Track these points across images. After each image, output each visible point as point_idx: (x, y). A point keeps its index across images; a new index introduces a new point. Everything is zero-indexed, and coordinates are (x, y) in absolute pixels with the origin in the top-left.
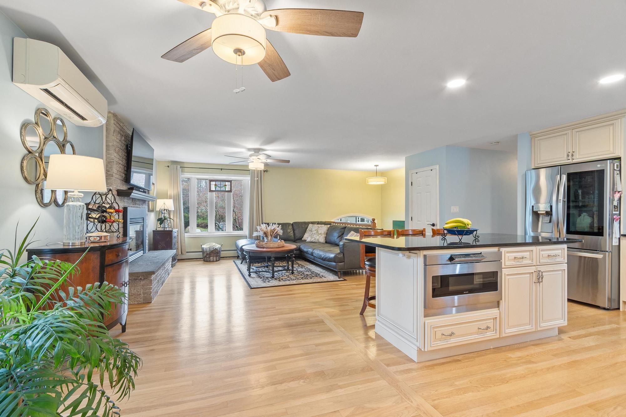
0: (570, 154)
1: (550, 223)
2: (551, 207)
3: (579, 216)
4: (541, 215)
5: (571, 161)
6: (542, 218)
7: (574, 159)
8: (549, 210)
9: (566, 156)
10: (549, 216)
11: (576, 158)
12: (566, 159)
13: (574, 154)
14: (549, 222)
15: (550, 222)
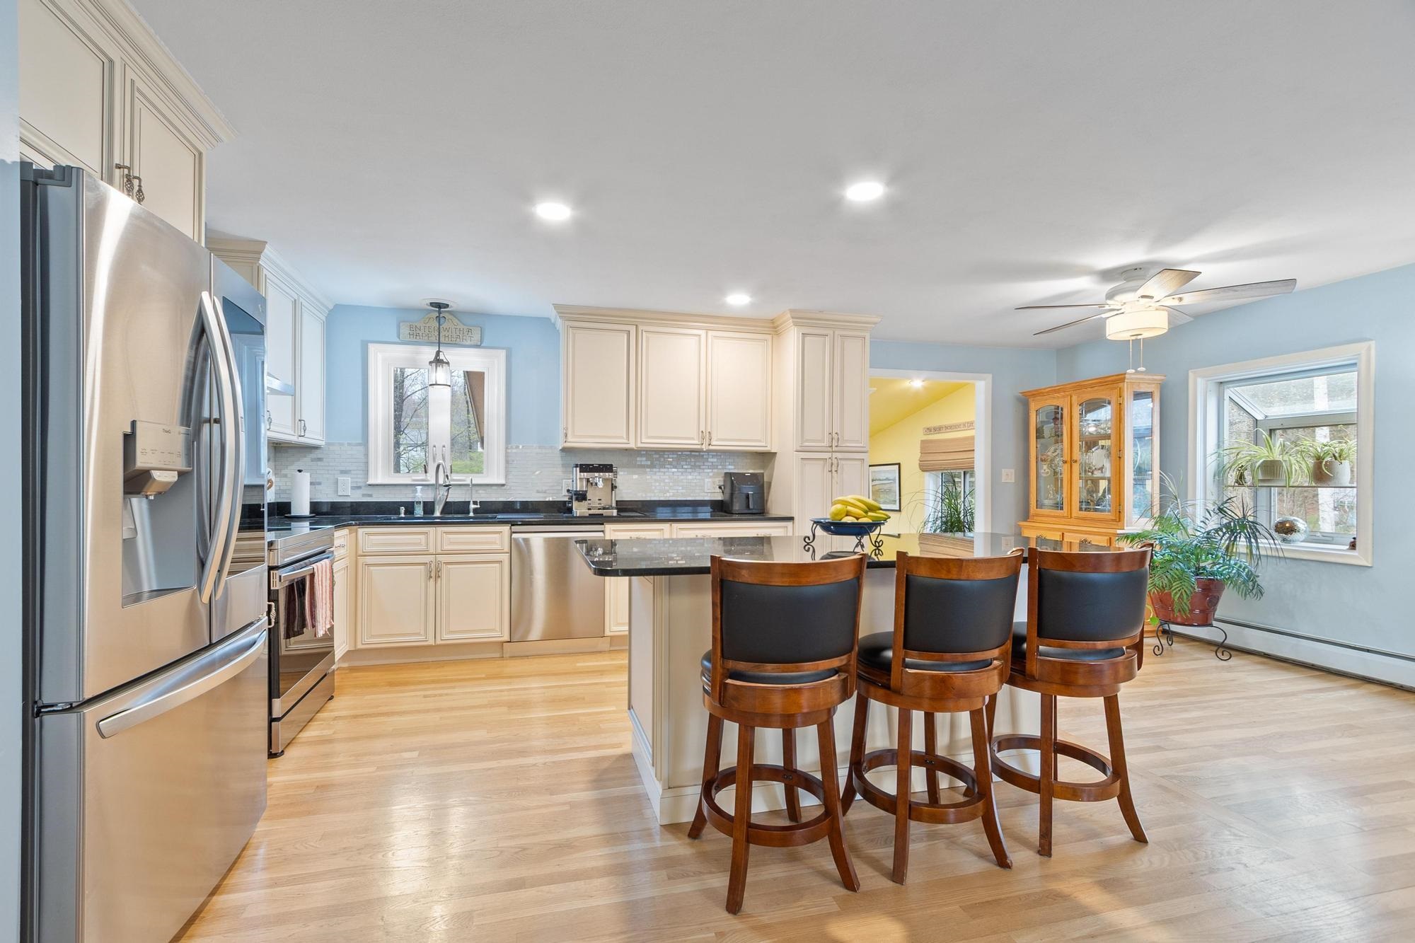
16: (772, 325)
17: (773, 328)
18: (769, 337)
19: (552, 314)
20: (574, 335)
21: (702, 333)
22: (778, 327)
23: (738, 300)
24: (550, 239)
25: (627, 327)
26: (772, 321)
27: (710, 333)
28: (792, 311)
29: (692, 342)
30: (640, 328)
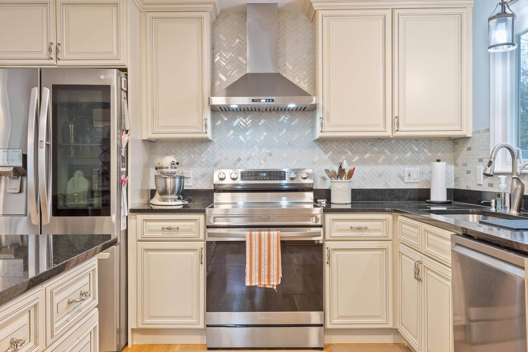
0: (53, 47)
1: (20, 194)
2: (25, 157)
3: (69, 179)
4: (4, 175)
5: (55, 64)
6: (6, 183)
7: (59, 59)
8: (19, 164)
9: (45, 50)
10: (18, 177)
11: (63, 57)
12: (46, 57)
13: (60, 48)
14: (18, 191)
15: (21, 191)
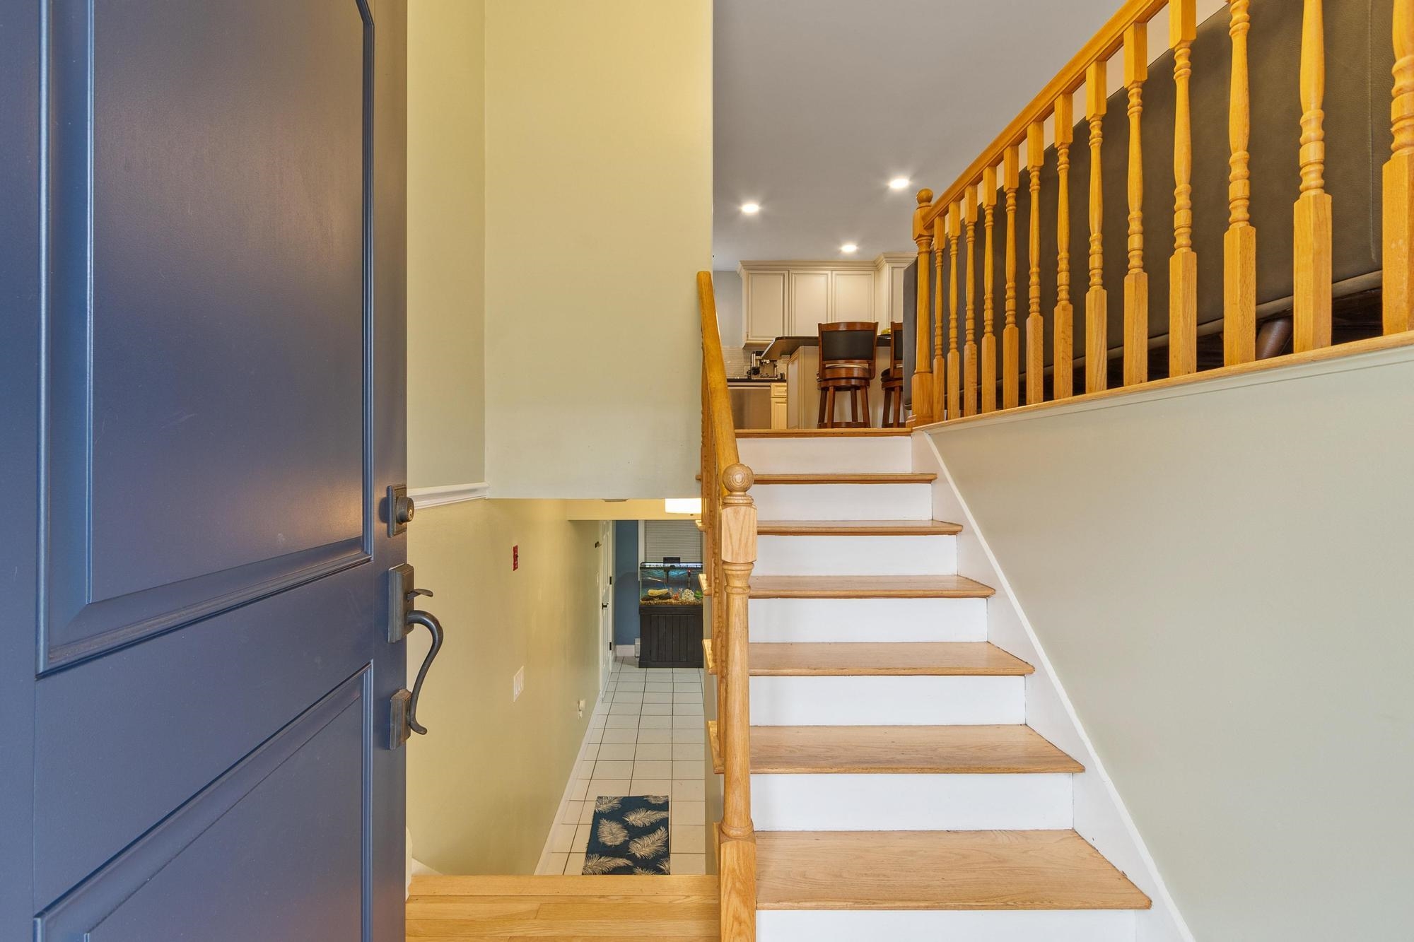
16: (874, 265)
17: (875, 267)
18: (873, 272)
19: (739, 267)
20: (752, 279)
21: (829, 272)
22: (878, 265)
23: (849, 248)
24: (748, 223)
25: (783, 272)
26: (874, 262)
27: (834, 272)
28: (884, 253)
29: (822, 279)
30: (791, 272)
